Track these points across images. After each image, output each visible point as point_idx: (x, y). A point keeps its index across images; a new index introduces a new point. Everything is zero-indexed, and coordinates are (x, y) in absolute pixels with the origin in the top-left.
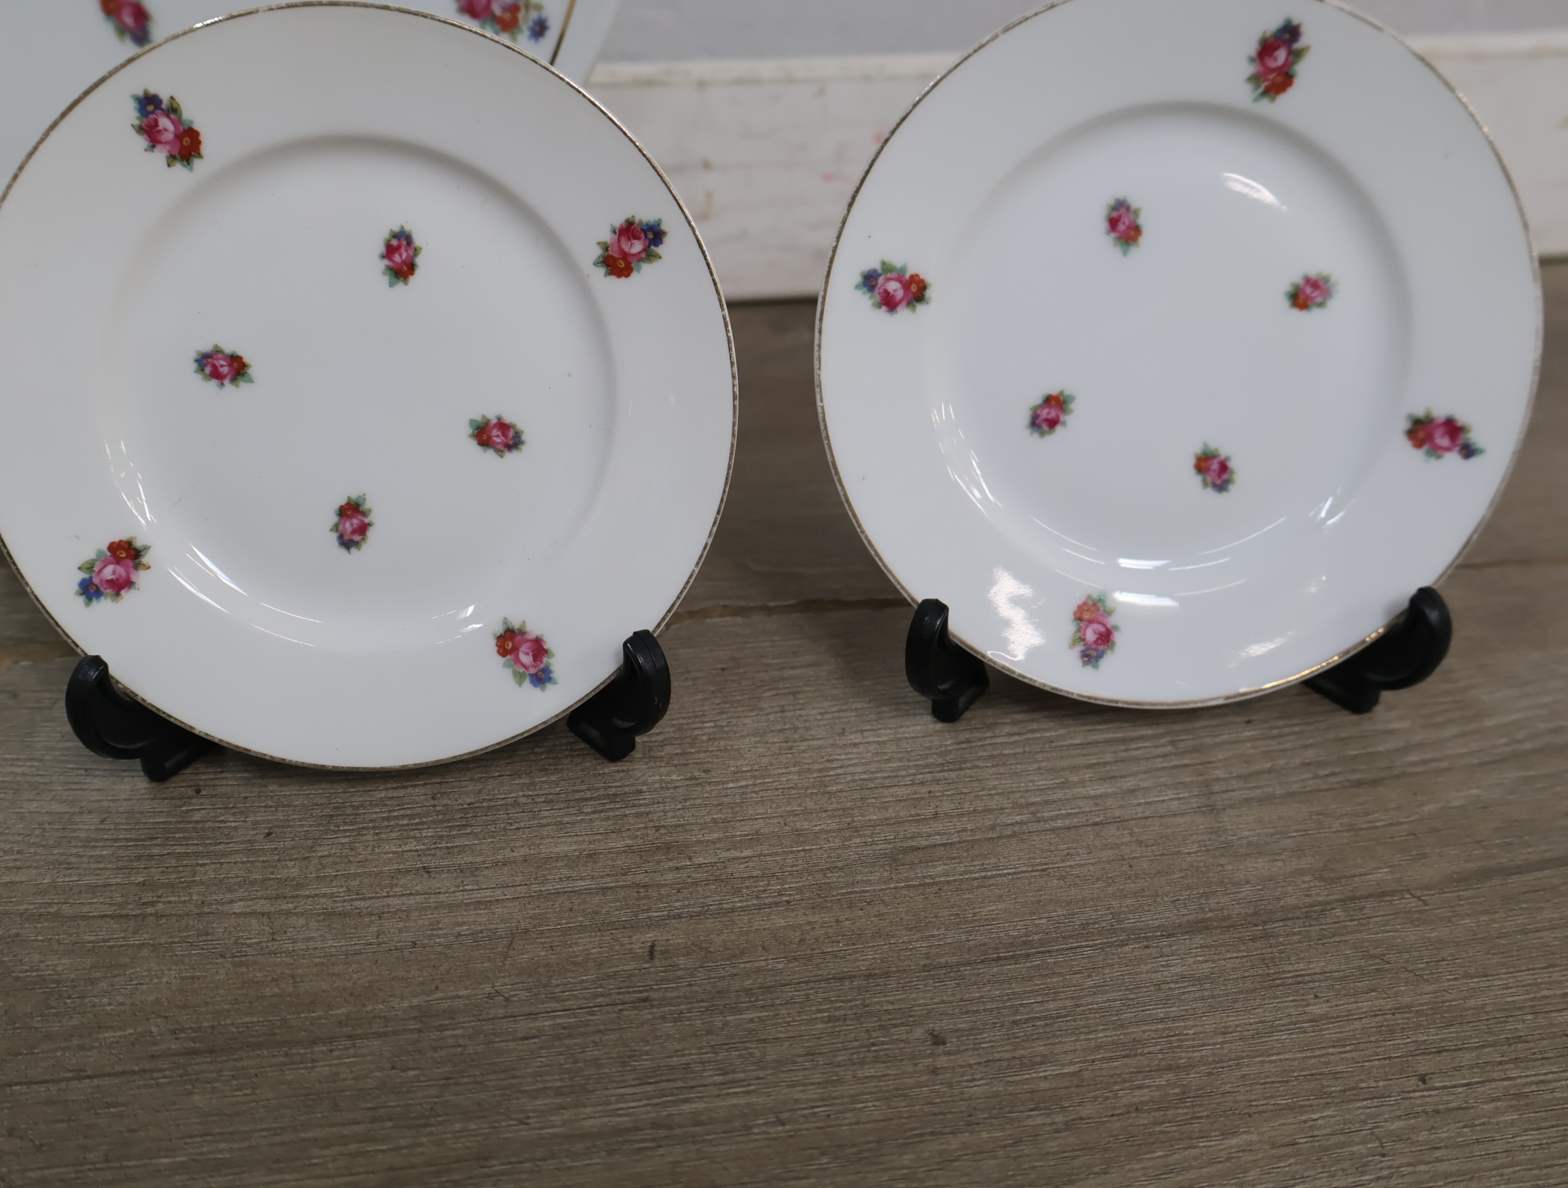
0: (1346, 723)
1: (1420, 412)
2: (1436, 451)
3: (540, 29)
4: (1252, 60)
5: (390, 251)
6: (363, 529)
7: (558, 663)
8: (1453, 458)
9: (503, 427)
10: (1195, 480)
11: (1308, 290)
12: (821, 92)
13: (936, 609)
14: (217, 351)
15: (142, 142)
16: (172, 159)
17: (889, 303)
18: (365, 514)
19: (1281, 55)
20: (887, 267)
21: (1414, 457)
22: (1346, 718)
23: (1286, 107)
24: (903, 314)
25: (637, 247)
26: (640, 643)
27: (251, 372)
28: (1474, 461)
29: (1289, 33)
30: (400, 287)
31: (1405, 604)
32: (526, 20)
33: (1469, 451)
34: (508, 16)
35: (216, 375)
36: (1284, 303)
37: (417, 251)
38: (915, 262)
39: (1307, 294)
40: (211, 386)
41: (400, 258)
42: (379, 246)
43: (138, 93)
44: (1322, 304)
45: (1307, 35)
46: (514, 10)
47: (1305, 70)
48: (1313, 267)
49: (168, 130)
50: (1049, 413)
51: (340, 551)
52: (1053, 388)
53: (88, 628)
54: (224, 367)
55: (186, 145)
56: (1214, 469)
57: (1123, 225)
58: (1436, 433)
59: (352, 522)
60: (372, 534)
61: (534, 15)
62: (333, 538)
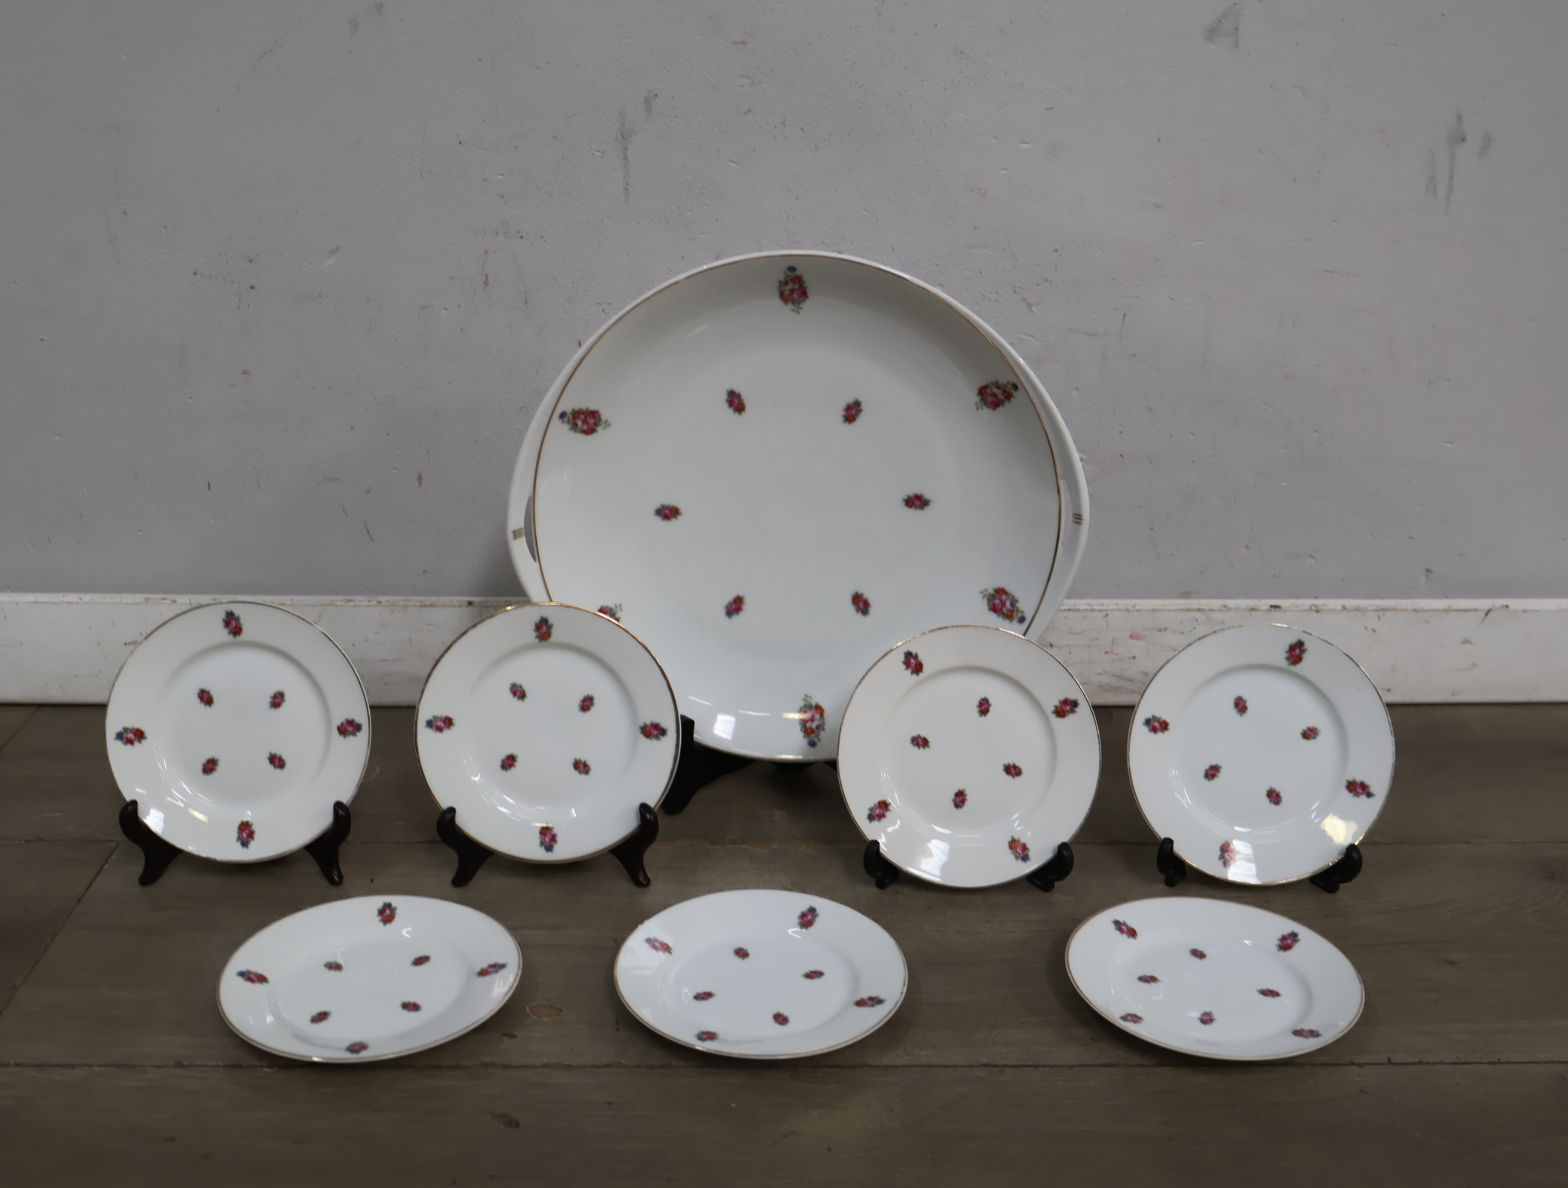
1: (1351, 779)
2: (1357, 794)
3: (1022, 620)
4: (1287, 652)
5: (981, 705)
6: (963, 801)
7: (1031, 854)
8: (1363, 798)
9: (1015, 767)
10: (1266, 800)
11: (1309, 733)
13: (1169, 842)
14: (919, 736)
15: (904, 667)
16: (912, 673)
17: (1154, 730)
18: (964, 796)
19: (1297, 651)
20: (1154, 717)
21: (1348, 796)
22: (1325, 895)
23: (1299, 668)
24: (1160, 734)
25: (1068, 708)
26: (1063, 847)
27: (930, 744)
28: (1372, 800)
29: (1300, 645)
30: (983, 718)
31: (1345, 850)
32: (1016, 616)
33: (1369, 795)
34: (1009, 614)
35: (918, 745)
36: (1300, 737)
37: (990, 705)
38: (1164, 716)
39: (1309, 734)
40: (916, 748)
41: (984, 707)
42: (977, 703)
43: (906, 651)
44: (1315, 738)
45: (1307, 645)
46: (1012, 612)
47: (1306, 657)
48: (1311, 725)
49: (913, 663)
50: (1212, 772)
51: (955, 809)
52: (1214, 763)
53: (870, 830)
54: (920, 742)
55: (918, 668)
56: (1274, 797)
57: (1241, 706)
58: (1357, 788)
59: (960, 799)
60: (966, 803)
61: (1020, 614)
62: (952, 804)
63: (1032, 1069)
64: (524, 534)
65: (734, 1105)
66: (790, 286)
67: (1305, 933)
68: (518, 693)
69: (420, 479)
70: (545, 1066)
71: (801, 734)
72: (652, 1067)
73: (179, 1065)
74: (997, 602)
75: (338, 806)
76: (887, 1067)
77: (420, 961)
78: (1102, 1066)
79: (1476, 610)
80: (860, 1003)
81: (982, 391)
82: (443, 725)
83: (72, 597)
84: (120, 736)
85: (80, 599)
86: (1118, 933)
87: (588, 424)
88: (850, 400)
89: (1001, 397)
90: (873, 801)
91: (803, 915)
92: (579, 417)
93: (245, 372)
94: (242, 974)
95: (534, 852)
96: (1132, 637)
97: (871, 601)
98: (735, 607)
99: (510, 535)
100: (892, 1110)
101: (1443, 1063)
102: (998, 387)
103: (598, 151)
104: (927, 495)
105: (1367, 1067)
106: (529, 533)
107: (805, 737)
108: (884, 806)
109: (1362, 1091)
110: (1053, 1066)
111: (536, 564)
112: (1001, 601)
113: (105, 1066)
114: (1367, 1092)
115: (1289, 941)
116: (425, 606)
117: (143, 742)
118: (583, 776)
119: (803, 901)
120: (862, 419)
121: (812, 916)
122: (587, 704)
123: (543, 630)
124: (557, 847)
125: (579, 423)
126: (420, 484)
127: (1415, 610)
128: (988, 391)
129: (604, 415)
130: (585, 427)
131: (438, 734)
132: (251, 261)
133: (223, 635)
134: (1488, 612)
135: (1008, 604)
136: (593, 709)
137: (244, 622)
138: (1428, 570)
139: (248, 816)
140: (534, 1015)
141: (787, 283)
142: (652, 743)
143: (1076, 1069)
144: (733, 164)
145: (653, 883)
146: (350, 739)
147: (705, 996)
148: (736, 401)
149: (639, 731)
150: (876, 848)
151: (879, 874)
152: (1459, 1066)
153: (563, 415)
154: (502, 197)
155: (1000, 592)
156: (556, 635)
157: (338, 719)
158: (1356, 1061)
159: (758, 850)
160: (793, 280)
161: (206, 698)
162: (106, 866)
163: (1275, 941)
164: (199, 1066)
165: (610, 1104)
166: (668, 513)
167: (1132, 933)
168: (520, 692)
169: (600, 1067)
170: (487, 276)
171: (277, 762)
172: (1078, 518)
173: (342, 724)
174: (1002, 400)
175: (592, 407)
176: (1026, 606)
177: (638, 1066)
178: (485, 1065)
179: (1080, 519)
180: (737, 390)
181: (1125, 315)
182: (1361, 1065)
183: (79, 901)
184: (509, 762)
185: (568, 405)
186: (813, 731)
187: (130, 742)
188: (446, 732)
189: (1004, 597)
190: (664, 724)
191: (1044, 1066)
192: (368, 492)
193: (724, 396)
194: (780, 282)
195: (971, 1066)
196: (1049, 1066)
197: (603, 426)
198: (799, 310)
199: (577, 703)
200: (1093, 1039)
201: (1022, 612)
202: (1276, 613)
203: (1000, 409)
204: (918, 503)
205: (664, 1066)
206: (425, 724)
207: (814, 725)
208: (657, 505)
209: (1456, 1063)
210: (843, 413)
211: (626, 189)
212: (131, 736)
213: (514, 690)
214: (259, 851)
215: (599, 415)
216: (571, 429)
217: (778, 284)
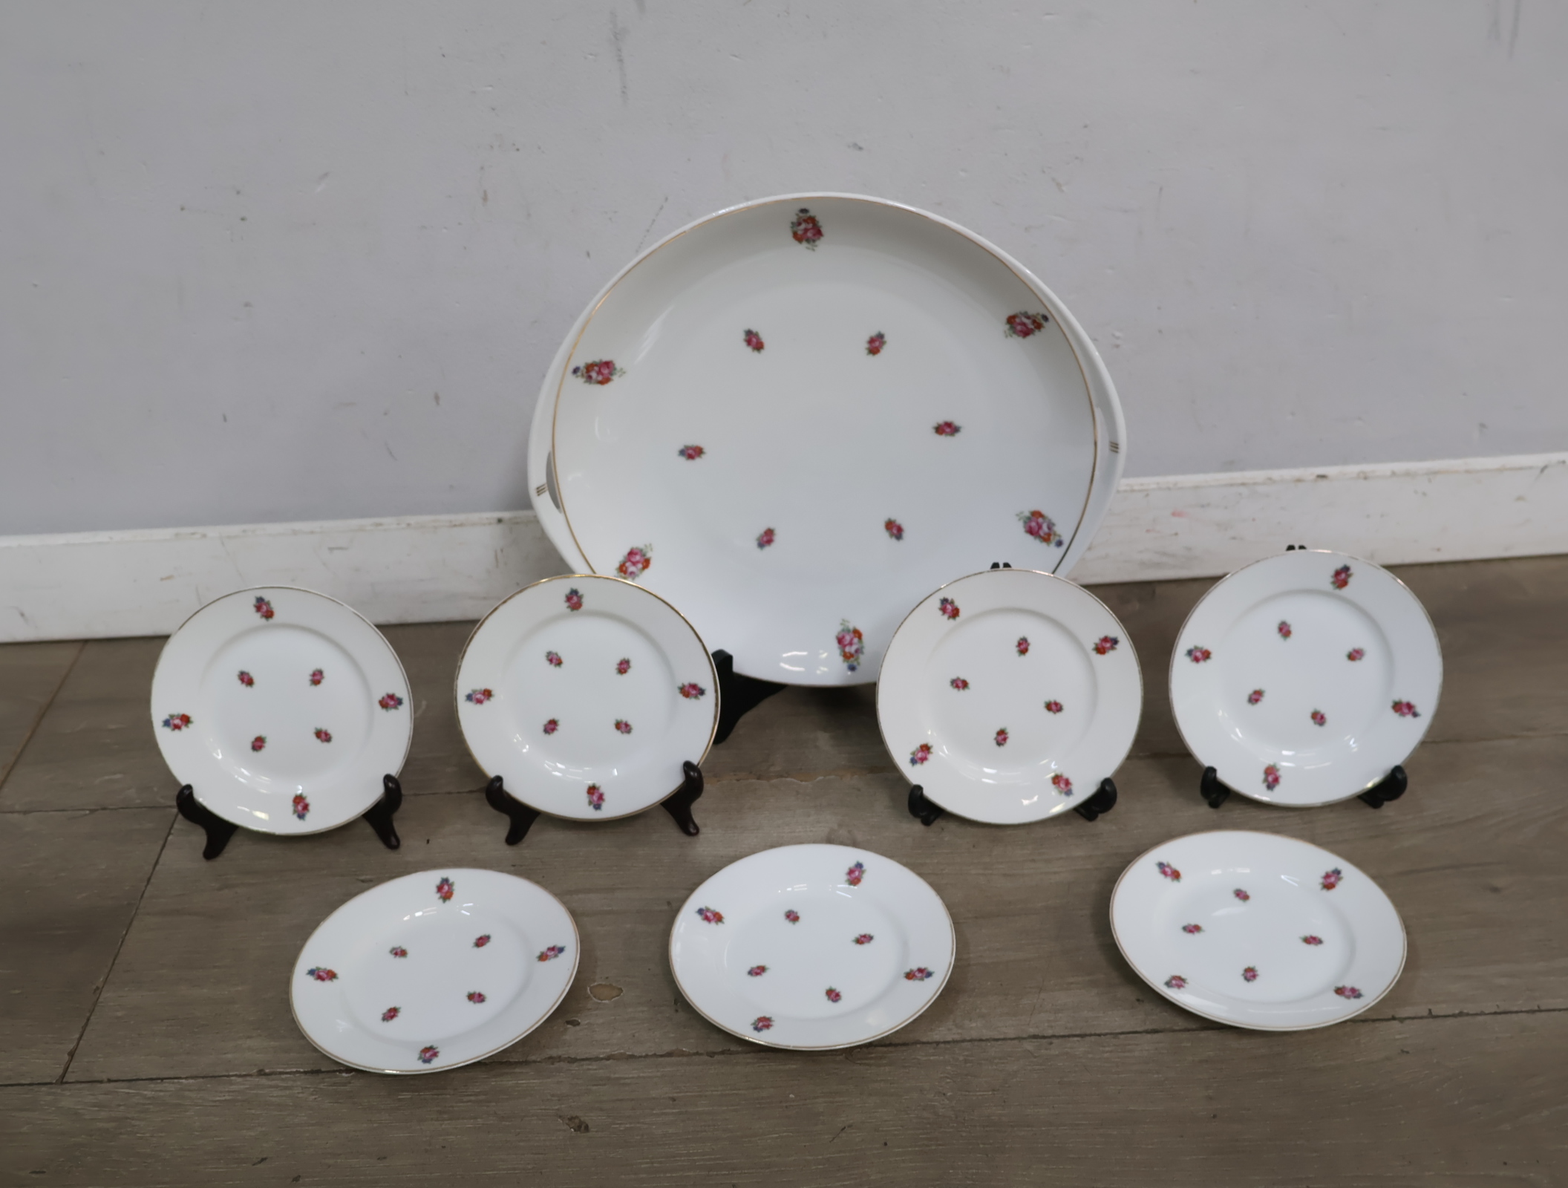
0: (1370, 812)
1: (1397, 699)
2: (1403, 714)
3: (1059, 544)
4: (1332, 577)
5: (1020, 644)
6: (1005, 739)
7: (1074, 788)
8: (1409, 718)
9: (1056, 704)
10: (1311, 722)
12: (1147, 495)
13: (1213, 770)
14: (958, 679)
15: (941, 613)
16: (949, 617)
17: (1197, 660)
18: (1006, 734)
19: (1343, 576)
20: (1196, 648)
21: (1395, 716)
23: (1345, 591)
24: (1202, 664)
25: (1108, 645)
26: (1107, 782)
27: (970, 686)
28: (1417, 719)
29: (1346, 569)
30: (1023, 657)
31: (1389, 771)
32: (1054, 540)
33: (1415, 715)
34: (1046, 537)
35: (957, 687)
36: (1345, 659)
37: (1028, 645)
38: (1206, 646)
39: (1354, 655)
40: (956, 690)
41: (1023, 647)
42: (1016, 643)
43: (942, 598)
44: (1360, 659)
45: (1352, 570)
46: (1049, 535)
47: (1352, 581)
48: (1357, 646)
49: (949, 609)
50: (1256, 697)
51: (997, 747)
52: (1257, 688)
53: (914, 775)
54: (960, 684)
55: (955, 613)
56: (1318, 718)
57: (1284, 630)
58: (1403, 708)
59: (1002, 737)
60: (1008, 741)
61: (1057, 538)
62: (994, 742)
63: (1079, 1039)
64: (547, 488)
65: (791, 1096)
66: (803, 226)
67: (1349, 871)
68: (554, 661)
69: (437, 398)
70: (608, 1058)
71: (840, 659)
72: (711, 1054)
73: (261, 1073)
74: (1033, 524)
75: (388, 779)
76: (938, 1043)
77: (482, 941)
78: (1147, 1032)
79: (1531, 468)
80: (910, 976)
81: (1011, 320)
82: (482, 697)
83: (103, 536)
84: (167, 723)
85: (111, 538)
86: (1162, 876)
87: (602, 374)
88: (873, 333)
89: (1031, 326)
90: (915, 745)
91: (851, 872)
92: (593, 370)
93: (247, 305)
94: (312, 972)
95: (583, 811)
96: (1174, 514)
97: (904, 526)
98: (767, 538)
99: (533, 492)
100: (944, 1094)
101: (1482, 1014)
102: (1028, 317)
103: (591, 54)
104: (957, 422)
105: (1407, 1022)
106: (552, 487)
107: (844, 661)
108: (926, 749)
109: (1403, 1051)
110: (1099, 1035)
111: (561, 516)
112: (1038, 523)
113: (192, 1078)
114: (1407, 1052)
115: (1332, 879)
116: (455, 526)
117: (190, 725)
118: (626, 736)
119: (850, 856)
120: (885, 351)
121: (859, 872)
122: (623, 667)
123: (574, 600)
124: (605, 805)
125: (594, 375)
126: (438, 403)
127: (1468, 472)
128: (1017, 320)
129: (618, 365)
130: (600, 378)
131: (478, 706)
132: (238, 193)
133: (257, 618)
134: (1543, 469)
135: (1045, 528)
136: (630, 671)
137: (275, 606)
138: (1483, 426)
139: (300, 790)
140: (595, 997)
141: (799, 224)
142: (690, 703)
143: (1122, 1036)
144: (734, 58)
145: (703, 830)
146: (392, 712)
147: (758, 971)
148: (754, 340)
149: (677, 691)
150: (919, 793)
151: (924, 814)
152: (1499, 1017)
153: (576, 371)
154: (493, 109)
155: (1036, 514)
156: (587, 603)
157: (380, 694)
158: (1397, 1016)
159: (803, 783)
160: (805, 221)
161: (246, 679)
162: (170, 838)
163: (1318, 880)
164: (281, 1073)
165: (674, 1099)
166: (692, 453)
167: (1176, 875)
168: (557, 659)
169: (662, 1056)
170: (485, 192)
171: (323, 736)
172: (1115, 447)
173: (383, 698)
174: (1032, 329)
175: (605, 359)
176: (1063, 530)
177: (697, 1054)
178: (552, 1059)
179: (1117, 448)
180: (754, 329)
181: (1161, 189)
182: (1402, 1020)
183: (149, 880)
184: (551, 726)
185: (581, 361)
186: (852, 655)
187: (177, 727)
188: (486, 703)
189: (1040, 520)
190: (702, 685)
191: (1091, 1035)
192: (386, 414)
193: (743, 336)
194: (793, 223)
195: (1019, 1039)
196: (1095, 1035)
197: (619, 374)
198: (815, 248)
199: (614, 666)
200: (1138, 1000)
201: (1059, 536)
202: (1323, 483)
203: (1030, 338)
204: (948, 430)
205: (723, 1053)
206: (465, 698)
207: (853, 649)
208: (681, 447)
209: (1495, 1013)
210: (867, 346)
211: (623, 92)
212: (177, 722)
213: (550, 658)
214: (315, 822)
215: (614, 365)
216: (586, 382)
217: (790, 225)
